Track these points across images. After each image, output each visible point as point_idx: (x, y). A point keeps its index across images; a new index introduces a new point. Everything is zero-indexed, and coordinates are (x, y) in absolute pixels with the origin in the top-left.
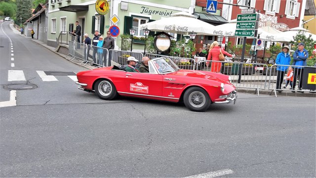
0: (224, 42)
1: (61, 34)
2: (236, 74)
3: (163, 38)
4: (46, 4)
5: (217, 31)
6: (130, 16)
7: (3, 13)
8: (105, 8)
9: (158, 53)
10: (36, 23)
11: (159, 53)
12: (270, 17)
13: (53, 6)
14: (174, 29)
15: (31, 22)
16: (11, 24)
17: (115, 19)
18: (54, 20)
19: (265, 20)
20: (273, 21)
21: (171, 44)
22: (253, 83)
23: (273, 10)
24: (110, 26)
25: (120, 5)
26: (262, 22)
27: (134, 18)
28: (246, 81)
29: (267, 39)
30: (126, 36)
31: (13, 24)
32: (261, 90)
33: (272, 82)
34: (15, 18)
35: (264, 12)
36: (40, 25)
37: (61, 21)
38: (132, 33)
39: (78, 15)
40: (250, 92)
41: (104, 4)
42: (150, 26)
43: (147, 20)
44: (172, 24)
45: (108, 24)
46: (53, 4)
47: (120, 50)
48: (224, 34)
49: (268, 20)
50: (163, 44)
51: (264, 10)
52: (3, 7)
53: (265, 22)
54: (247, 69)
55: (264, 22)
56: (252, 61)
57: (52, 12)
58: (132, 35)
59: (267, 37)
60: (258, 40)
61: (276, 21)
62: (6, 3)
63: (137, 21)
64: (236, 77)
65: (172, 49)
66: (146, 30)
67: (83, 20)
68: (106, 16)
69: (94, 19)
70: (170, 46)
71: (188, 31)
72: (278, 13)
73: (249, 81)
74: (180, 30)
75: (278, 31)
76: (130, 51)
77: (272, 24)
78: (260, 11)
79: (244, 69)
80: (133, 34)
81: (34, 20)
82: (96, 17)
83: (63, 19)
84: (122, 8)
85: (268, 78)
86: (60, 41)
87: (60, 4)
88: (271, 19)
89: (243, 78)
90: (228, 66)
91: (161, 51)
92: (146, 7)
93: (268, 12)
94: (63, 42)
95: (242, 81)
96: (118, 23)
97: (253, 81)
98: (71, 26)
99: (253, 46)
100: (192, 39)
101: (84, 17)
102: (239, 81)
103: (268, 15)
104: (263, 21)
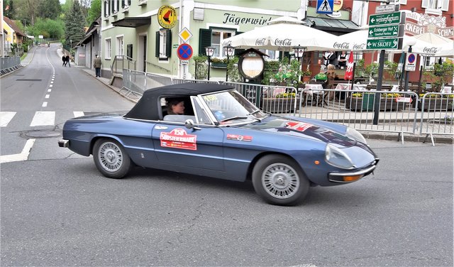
0: (351, 60)
1: (116, 59)
2: (370, 111)
3: (252, 58)
4: (99, 20)
5: (339, 43)
6: (208, 28)
7: (48, 35)
8: (170, 18)
9: (245, 82)
10: (88, 46)
11: (247, 80)
12: (433, 18)
13: (107, 21)
14: (269, 44)
15: (82, 46)
16: (59, 50)
17: (185, 35)
18: (109, 41)
19: (425, 23)
20: (439, 25)
21: (264, 67)
22: (399, 123)
23: (439, 6)
24: (179, 44)
25: (193, 13)
26: (420, 27)
27: (213, 31)
28: (387, 121)
29: (426, 52)
30: (200, 58)
31: (61, 49)
32: (409, 135)
33: (432, 122)
34: (64, 41)
35: (422, 10)
36: (93, 48)
37: (117, 42)
38: (209, 52)
39: (138, 32)
40: (390, 138)
41: (169, 12)
42: (235, 41)
43: (233, 33)
44: (266, 36)
45: (177, 42)
46: (106, 19)
47: (194, 79)
48: (351, 48)
49: (430, 24)
50: (252, 67)
51: (423, 7)
52: (48, 27)
53: (426, 26)
54: (389, 101)
55: (423, 26)
56: (400, 89)
57: (105, 29)
58: (209, 57)
59: (425, 49)
60: (408, 55)
61: (444, 24)
62: (52, 21)
63: (219, 35)
64: (371, 116)
65: (267, 73)
66: (229, 47)
67: (145, 37)
68: (173, 30)
69: (158, 35)
70: (263, 70)
71: (292, 45)
72: (447, 10)
73: (393, 121)
74: (278, 44)
75: (447, 39)
76: (206, 80)
77: (438, 28)
78: (415, 9)
79: (383, 101)
80: (211, 54)
81: (86, 42)
82: (161, 33)
83: (120, 39)
84: (196, 17)
85: (426, 115)
86: (114, 70)
87: (115, 17)
88: (435, 22)
89: (382, 116)
90: (357, 98)
91: (248, 78)
92: (231, 13)
93: (430, 10)
94: (118, 70)
95: (382, 121)
96: (190, 40)
97: (399, 121)
98: (130, 47)
99: (400, 65)
100: (299, 58)
101: (146, 33)
102: (376, 121)
103: (430, 15)
104: (421, 25)
